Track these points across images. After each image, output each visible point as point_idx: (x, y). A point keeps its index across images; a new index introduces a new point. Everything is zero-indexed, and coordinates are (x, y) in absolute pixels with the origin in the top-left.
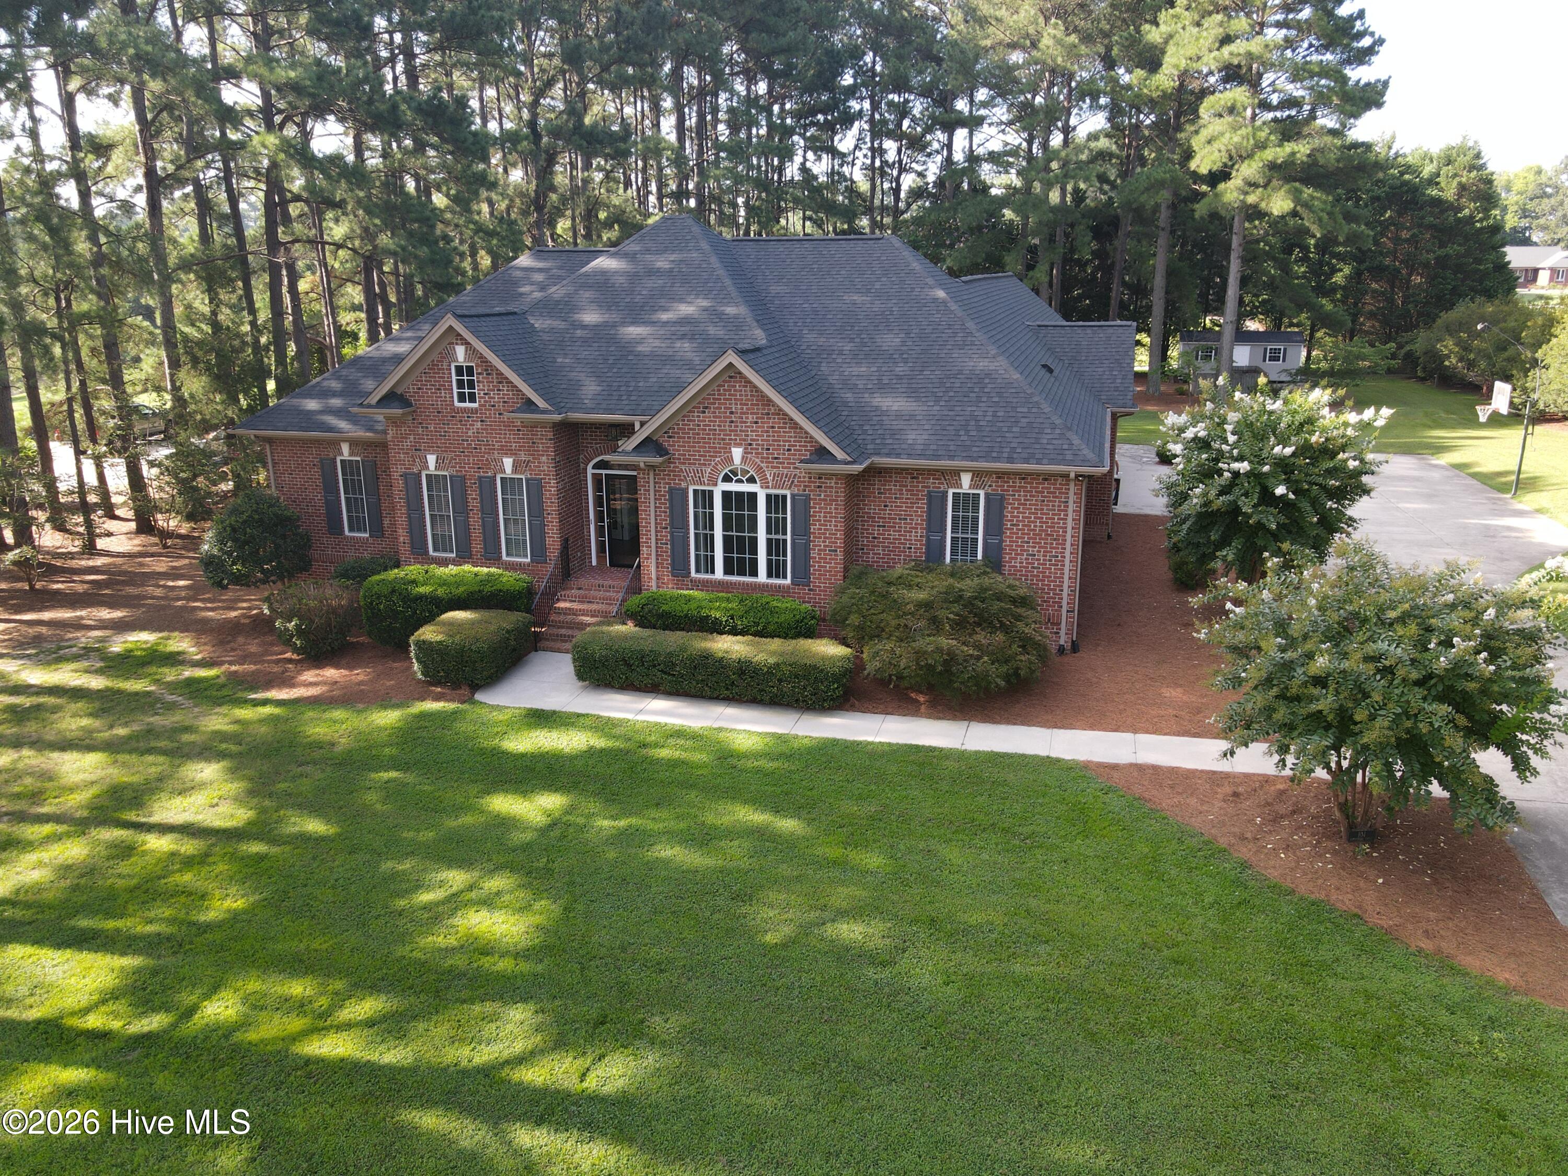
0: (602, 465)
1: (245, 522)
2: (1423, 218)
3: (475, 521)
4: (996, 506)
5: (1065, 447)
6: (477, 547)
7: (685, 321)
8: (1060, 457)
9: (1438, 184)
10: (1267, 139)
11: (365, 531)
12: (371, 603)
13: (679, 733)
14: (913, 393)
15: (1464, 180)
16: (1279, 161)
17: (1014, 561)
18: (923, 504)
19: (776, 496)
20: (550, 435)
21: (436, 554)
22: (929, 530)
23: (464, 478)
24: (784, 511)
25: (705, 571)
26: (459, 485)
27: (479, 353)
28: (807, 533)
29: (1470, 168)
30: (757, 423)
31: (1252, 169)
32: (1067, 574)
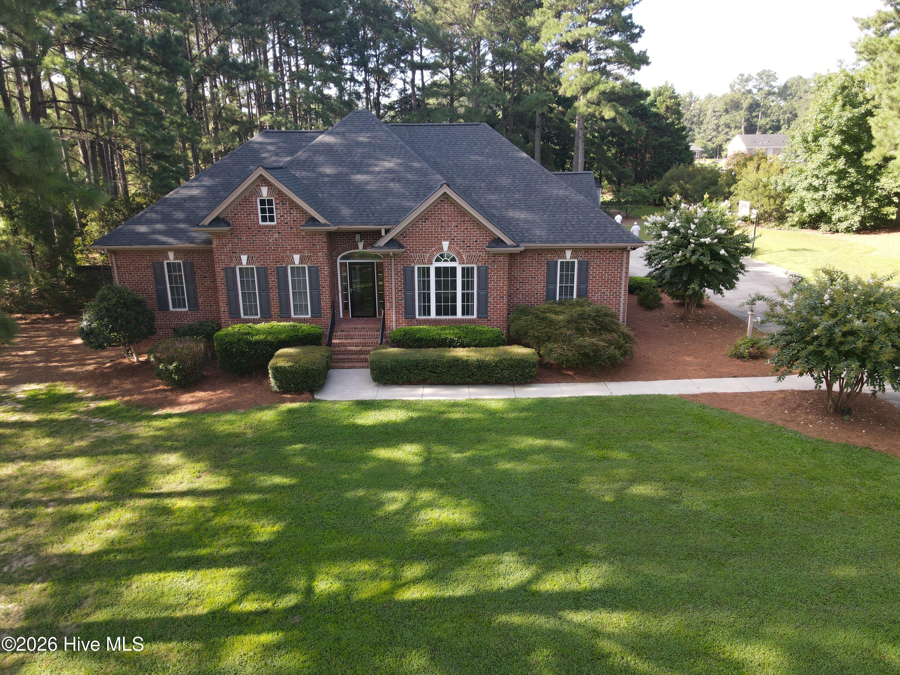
0: (344, 258)
1: (114, 305)
2: (651, 123)
3: (274, 295)
4: (584, 267)
5: (621, 233)
6: (275, 310)
7: (390, 171)
8: (621, 239)
9: (656, 105)
10: (599, 80)
11: (185, 307)
12: (226, 348)
13: (455, 405)
14: (529, 208)
15: (668, 103)
16: (607, 91)
17: (595, 297)
18: (544, 269)
19: (468, 268)
20: (325, 240)
21: (246, 317)
22: (548, 282)
23: (266, 269)
24: (473, 277)
25: (424, 315)
26: (263, 272)
27: (280, 191)
28: (487, 288)
29: (671, 98)
30: (457, 226)
31: (592, 95)
32: (622, 301)
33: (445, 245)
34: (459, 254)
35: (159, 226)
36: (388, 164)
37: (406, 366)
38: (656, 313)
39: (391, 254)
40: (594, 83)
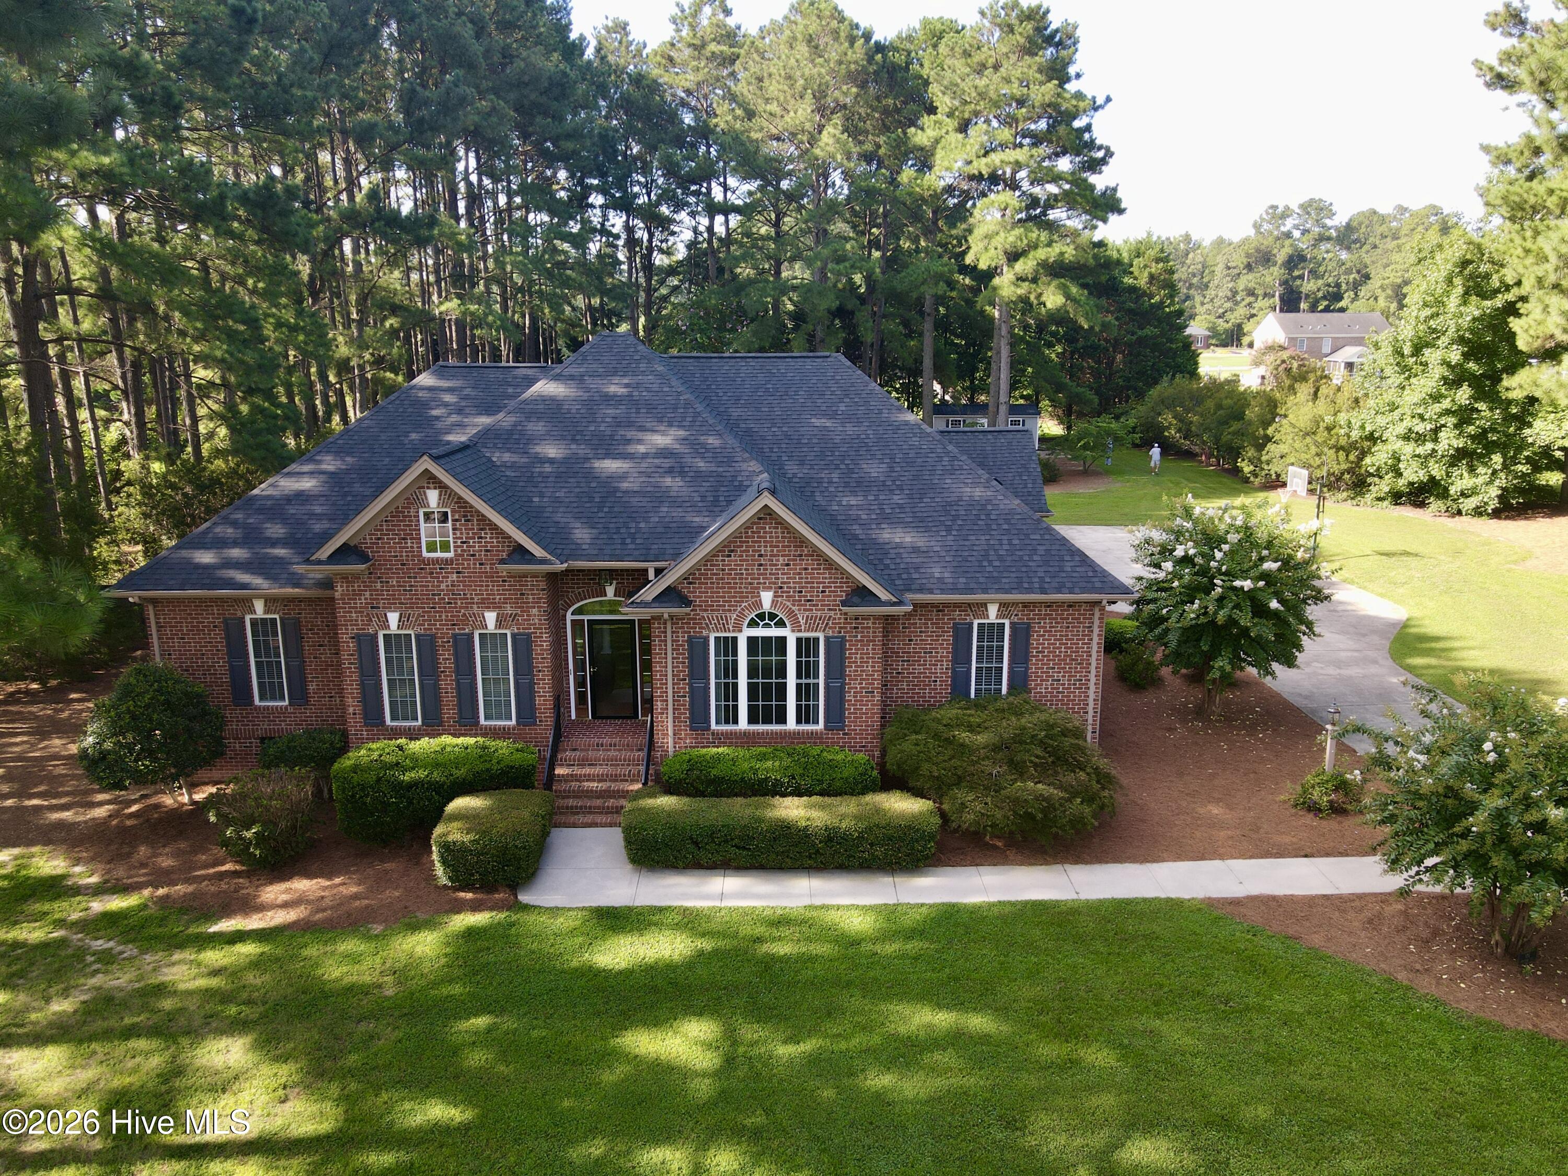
0: (579, 611)
1: (147, 706)
2: (1124, 302)
3: (447, 684)
4: (1022, 634)
5: (1090, 574)
6: (449, 712)
7: (664, 453)
8: (1089, 585)
9: (1132, 273)
10: (1038, 239)
11: (283, 698)
12: (353, 796)
13: (783, 920)
14: (920, 523)
15: (1153, 270)
16: (1051, 260)
17: (1040, 687)
18: (949, 637)
19: (808, 639)
20: (543, 585)
21: (395, 724)
22: (955, 661)
23: (433, 637)
24: (816, 655)
25: (727, 722)
26: (427, 644)
27: (460, 498)
28: (842, 675)
29: (1158, 260)
30: (788, 565)
31: (1024, 266)
32: (1092, 696)
33: (767, 598)
34: (791, 613)
35: (236, 553)
36: (662, 439)
37: (691, 838)
38: (1150, 697)
39: (666, 616)
40: (1028, 245)
